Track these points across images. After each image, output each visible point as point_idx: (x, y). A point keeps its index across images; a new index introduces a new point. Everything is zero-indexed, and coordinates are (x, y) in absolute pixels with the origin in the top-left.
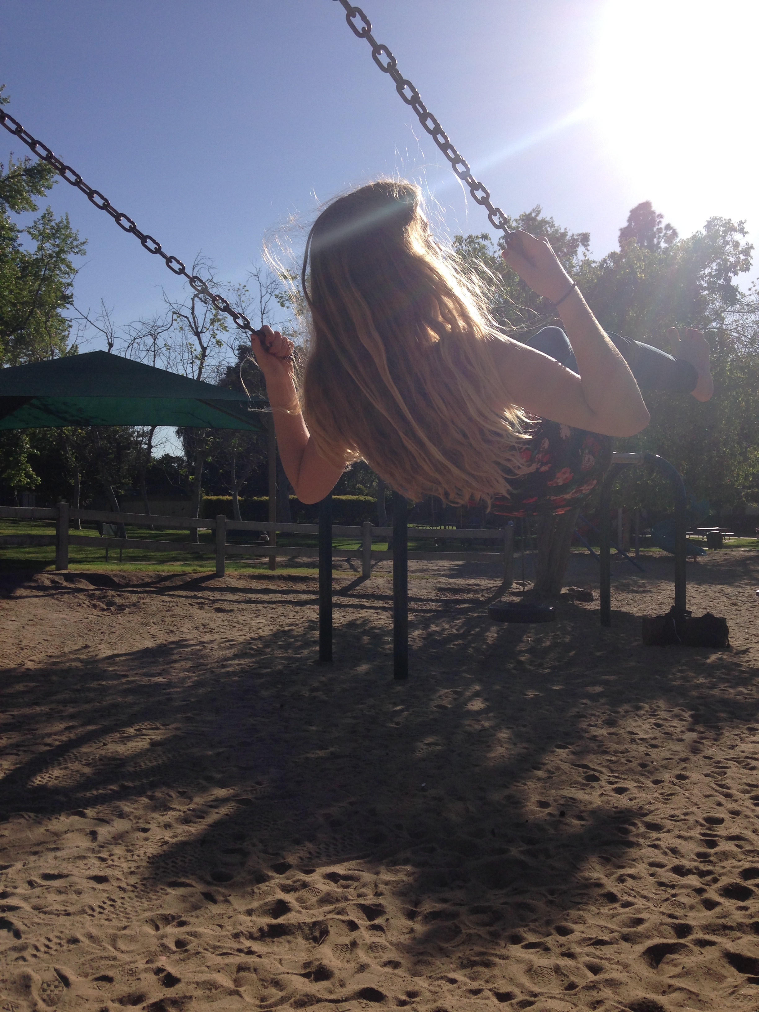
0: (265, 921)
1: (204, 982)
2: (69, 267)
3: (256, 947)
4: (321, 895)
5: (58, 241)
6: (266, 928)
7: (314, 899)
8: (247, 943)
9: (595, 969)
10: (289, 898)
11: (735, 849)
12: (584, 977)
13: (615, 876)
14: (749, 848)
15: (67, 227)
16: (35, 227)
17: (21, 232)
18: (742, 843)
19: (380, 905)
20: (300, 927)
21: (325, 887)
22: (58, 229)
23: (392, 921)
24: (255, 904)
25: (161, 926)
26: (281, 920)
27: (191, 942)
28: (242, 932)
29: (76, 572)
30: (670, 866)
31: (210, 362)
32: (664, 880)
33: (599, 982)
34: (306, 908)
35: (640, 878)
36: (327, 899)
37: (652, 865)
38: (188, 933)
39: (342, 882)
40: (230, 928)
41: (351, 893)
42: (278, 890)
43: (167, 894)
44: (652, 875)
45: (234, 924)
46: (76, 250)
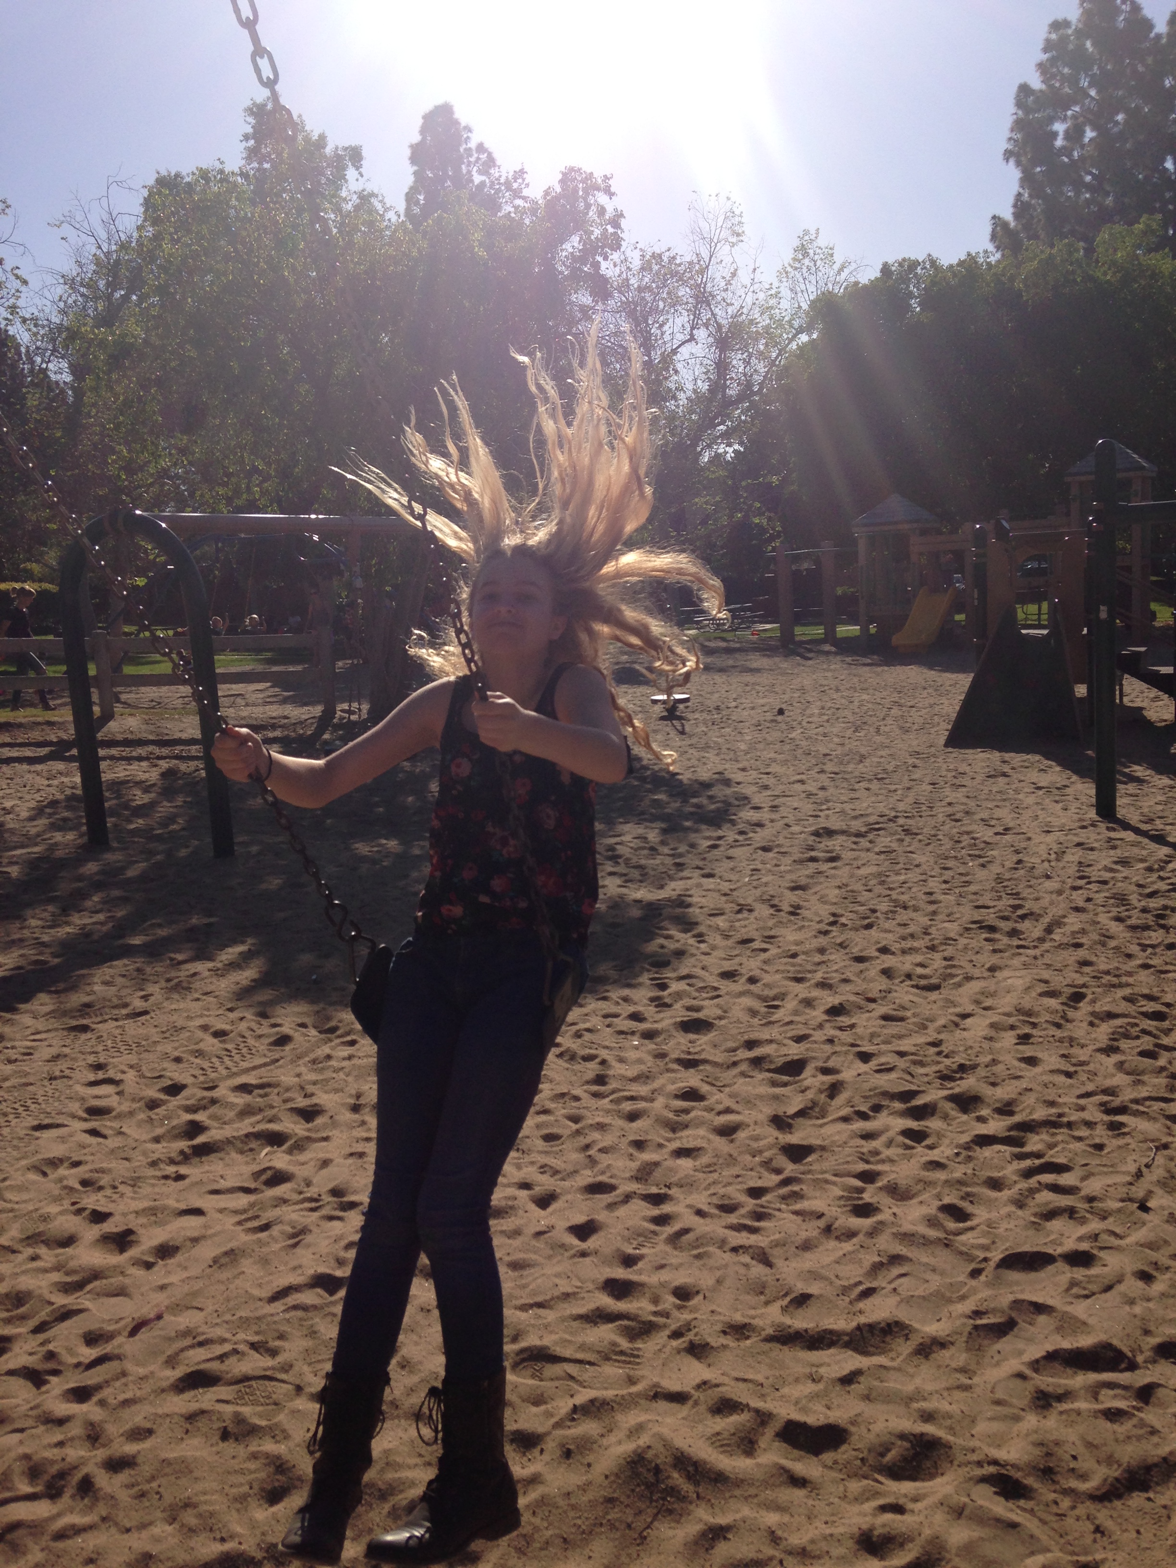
0: (184, 1144)
1: (144, 1210)
3: (183, 1170)
4: (239, 1108)
6: (186, 1150)
7: (231, 1114)
8: (171, 1170)
9: (575, 1119)
10: (200, 1117)
11: (687, 988)
12: (566, 1127)
13: (570, 1033)
14: (702, 985)
18: (693, 981)
19: (316, 1105)
20: (229, 1142)
21: (240, 1100)
23: (336, 1118)
24: (159, 1131)
25: (48, 1172)
26: (200, 1139)
27: (100, 1179)
28: (159, 1159)
30: (625, 1015)
32: (624, 1029)
33: (582, 1128)
34: (225, 1123)
35: (598, 1030)
36: (246, 1112)
37: (606, 1016)
38: (91, 1171)
39: (257, 1092)
40: (140, 1158)
41: (274, 1098)
42: (181, 1112)
43: (37, 1139)
44: (608, 1026)
45: (145, 1153)
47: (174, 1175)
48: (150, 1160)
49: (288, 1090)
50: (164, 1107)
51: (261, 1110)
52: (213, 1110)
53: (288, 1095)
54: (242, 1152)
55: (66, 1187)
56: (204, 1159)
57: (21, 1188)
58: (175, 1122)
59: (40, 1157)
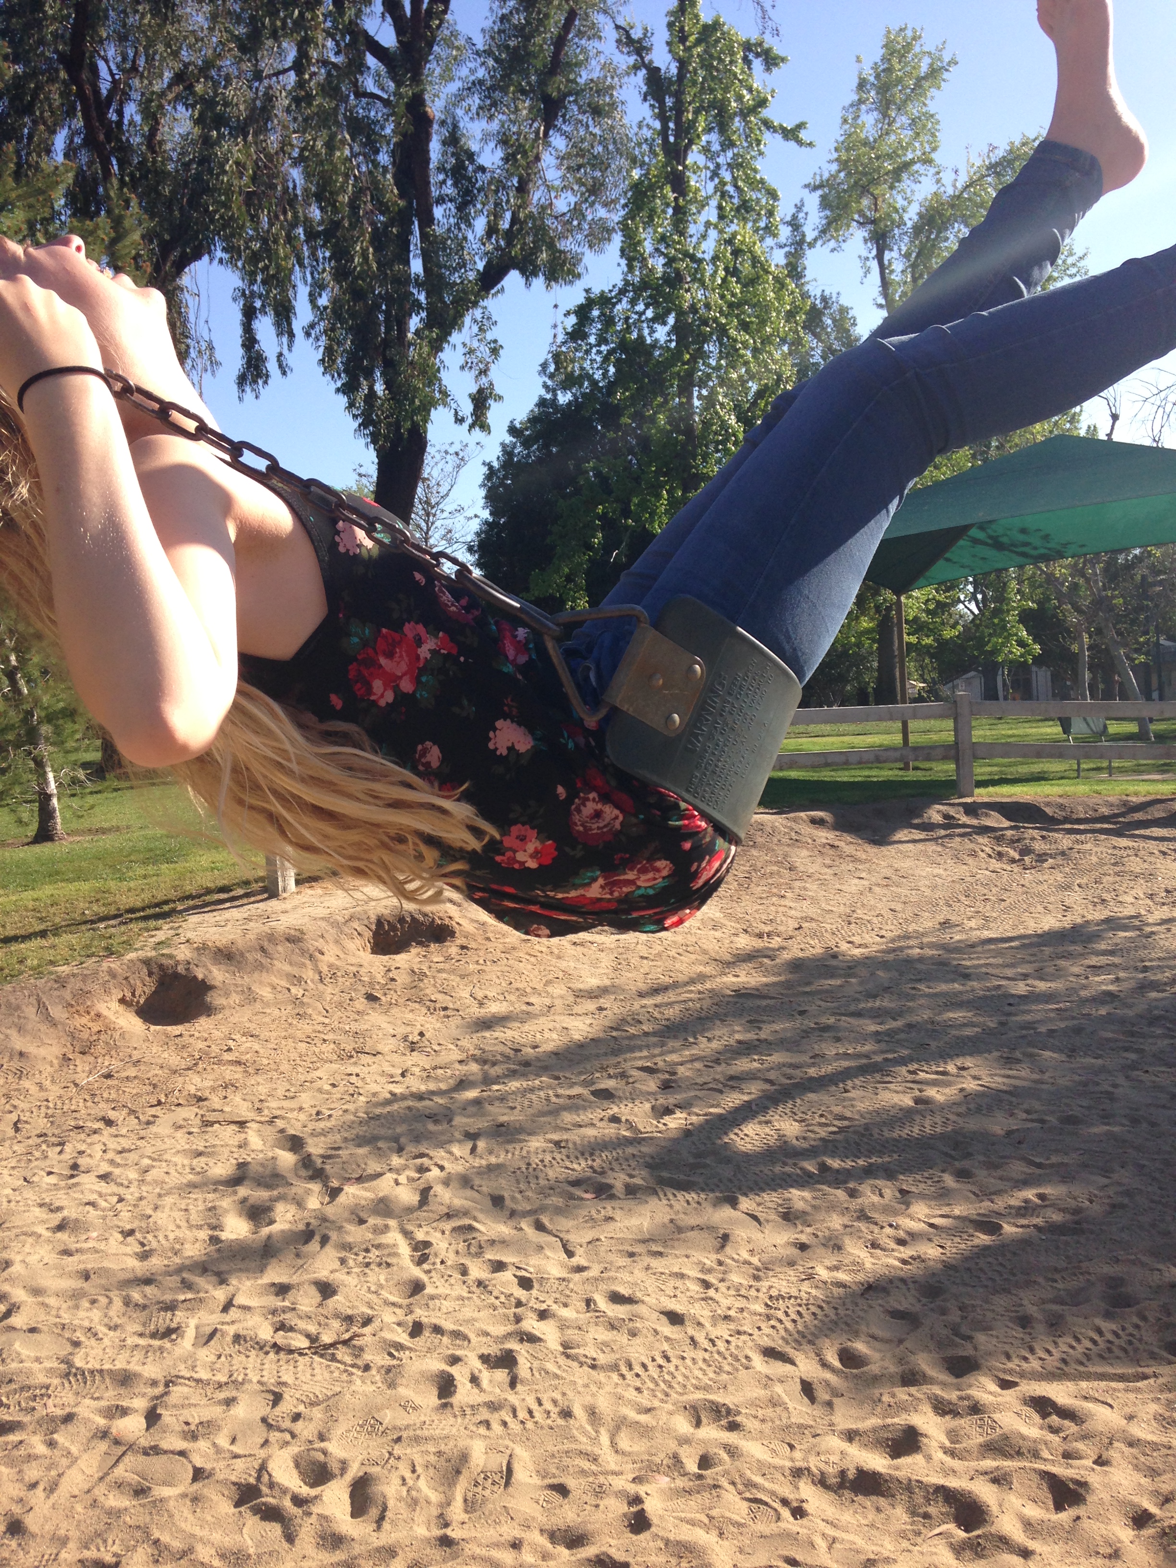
0: (863, 1458)
3: (817, 1502)
6: (853, 1473)
10: (933, 1426)
21: (1014, 1420)
23: (1088, 1523)
24: (870, 1423)
25: (704, 1420)
27: (720, 1463)
28: (808, 1469)
29: (986, 800)
34: (950, 1453)
36: (998, 1447)
38: (727, 1446)
39: (1054, 1419)
40: (800, 1455)
41: (1055, 1442)
42: (927, 1408)
43: (748, 1368)
45: (810, 1451)
47: (795, 1504)
48: (798, 1464)
49: (1085, 1437)
50: (913, 1390)
51: (1019, 1453)
52: (964, 1423)
53: (1080, 1446)
54: (913, 1513)
55: (676, 1457)
56: (860, 1498)
57: (644, 1431)
58: (900, 1420)
59: (719, 1398)
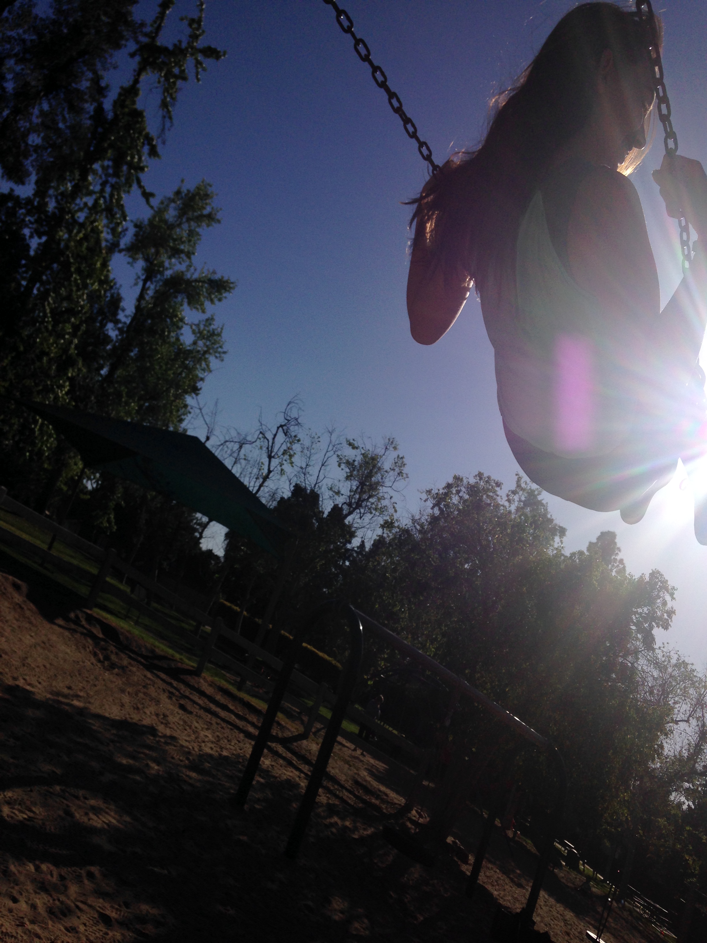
2: (208, 366)
5: (208, 343)
15: (219, 335)
16: (198, 325)
17: (187, 324)
22: (213, 334)
29: (97, 617)
31: (270, 485)
46: (218, 355)
